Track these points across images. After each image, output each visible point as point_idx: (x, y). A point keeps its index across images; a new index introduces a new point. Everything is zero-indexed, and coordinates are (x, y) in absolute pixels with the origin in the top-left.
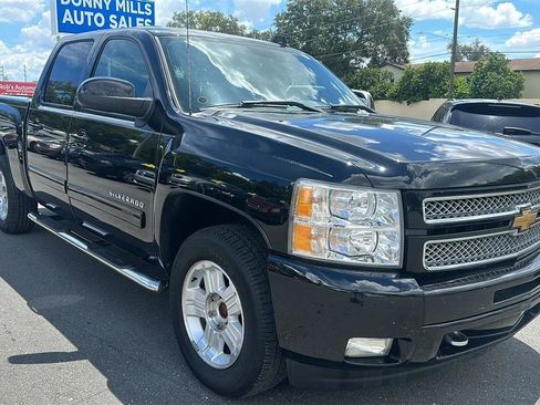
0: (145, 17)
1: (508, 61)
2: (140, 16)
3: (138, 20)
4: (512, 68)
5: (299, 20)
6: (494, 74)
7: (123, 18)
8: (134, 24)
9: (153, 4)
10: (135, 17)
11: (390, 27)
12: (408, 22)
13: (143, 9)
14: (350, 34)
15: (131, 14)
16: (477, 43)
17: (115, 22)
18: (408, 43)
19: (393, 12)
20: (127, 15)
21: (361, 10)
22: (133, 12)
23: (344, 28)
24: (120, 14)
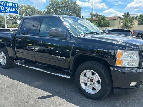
0: (15, 7)
1: (106, 17)
2: (14, 7)
3: (14, 8)
4: (107, 19)
5: (53, 7)
6: (103, 21)
7: (9, 8)
8: (13, 9)
9: (17, 4)
10: (12, 7)
11: (77, 9)
12: (81, 8)
13: (15, 5)
14: (66, 11)
15: (11, 7)
16: (97, 13)
17: (7, 9)
18: (81, 13)
19: (77, 5)
20: (10, 7)
21: (69, 5)
22: (12, 6)
23: (65, 10)
24: (8, 6)
